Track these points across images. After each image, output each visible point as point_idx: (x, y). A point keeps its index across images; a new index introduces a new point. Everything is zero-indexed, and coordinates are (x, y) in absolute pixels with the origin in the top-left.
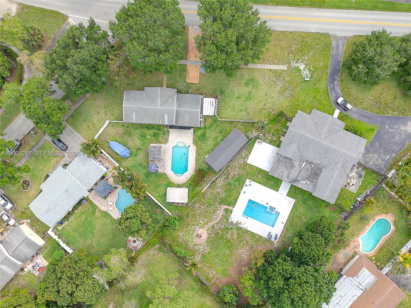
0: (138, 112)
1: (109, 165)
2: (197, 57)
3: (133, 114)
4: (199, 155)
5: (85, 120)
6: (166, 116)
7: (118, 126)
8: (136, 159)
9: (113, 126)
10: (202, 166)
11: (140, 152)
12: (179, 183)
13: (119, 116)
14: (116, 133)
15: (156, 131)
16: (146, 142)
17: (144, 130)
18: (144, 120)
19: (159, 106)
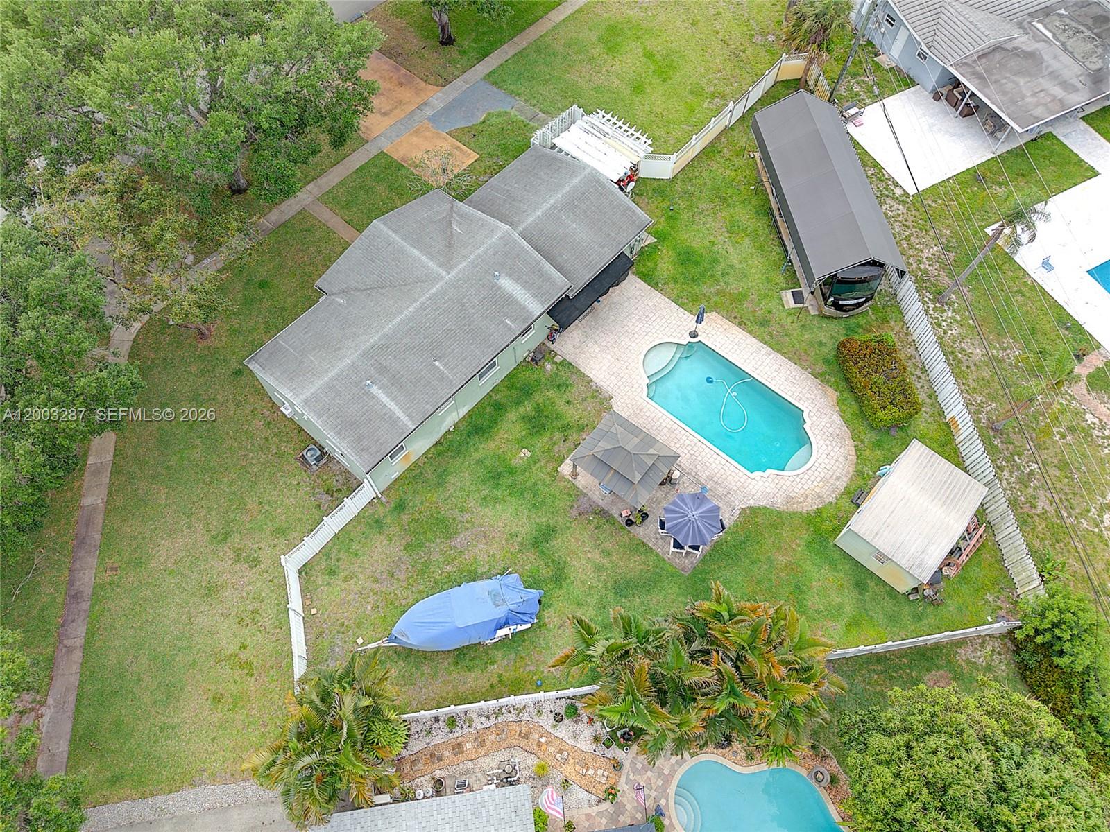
0: (383, 370)
1: (502, 755)
3: (373, 397)
4: (762, 325)
5: (170, 694)
6: (507, 284)
7: (355, 547)
8: (577, 589)
9: (331, 572)
10: (821, 344)
11: (556, 542)
12: (841, 485)
13: (319, 506)
14: (376, 581)
15: (521, 410)
16: (536, 484)
17: (476, 450)
18: (442, 378)
19: (444, 273)
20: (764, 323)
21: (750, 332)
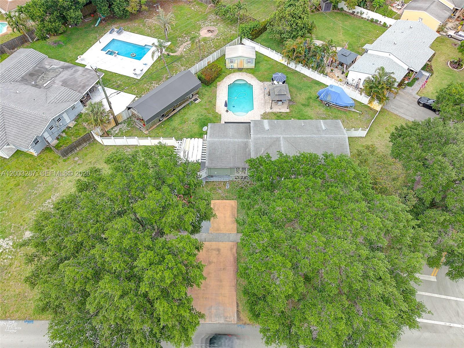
2: (215, 250)
8: (308, 94)
10: (206, 90)
11: (304, 103)
12: (240, 73)
19: (281, 138)
20: (210, 102)
21: (216, 103)
